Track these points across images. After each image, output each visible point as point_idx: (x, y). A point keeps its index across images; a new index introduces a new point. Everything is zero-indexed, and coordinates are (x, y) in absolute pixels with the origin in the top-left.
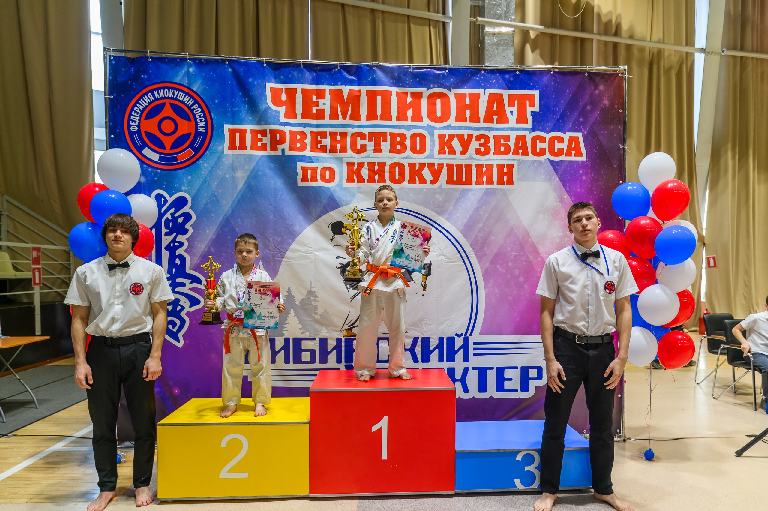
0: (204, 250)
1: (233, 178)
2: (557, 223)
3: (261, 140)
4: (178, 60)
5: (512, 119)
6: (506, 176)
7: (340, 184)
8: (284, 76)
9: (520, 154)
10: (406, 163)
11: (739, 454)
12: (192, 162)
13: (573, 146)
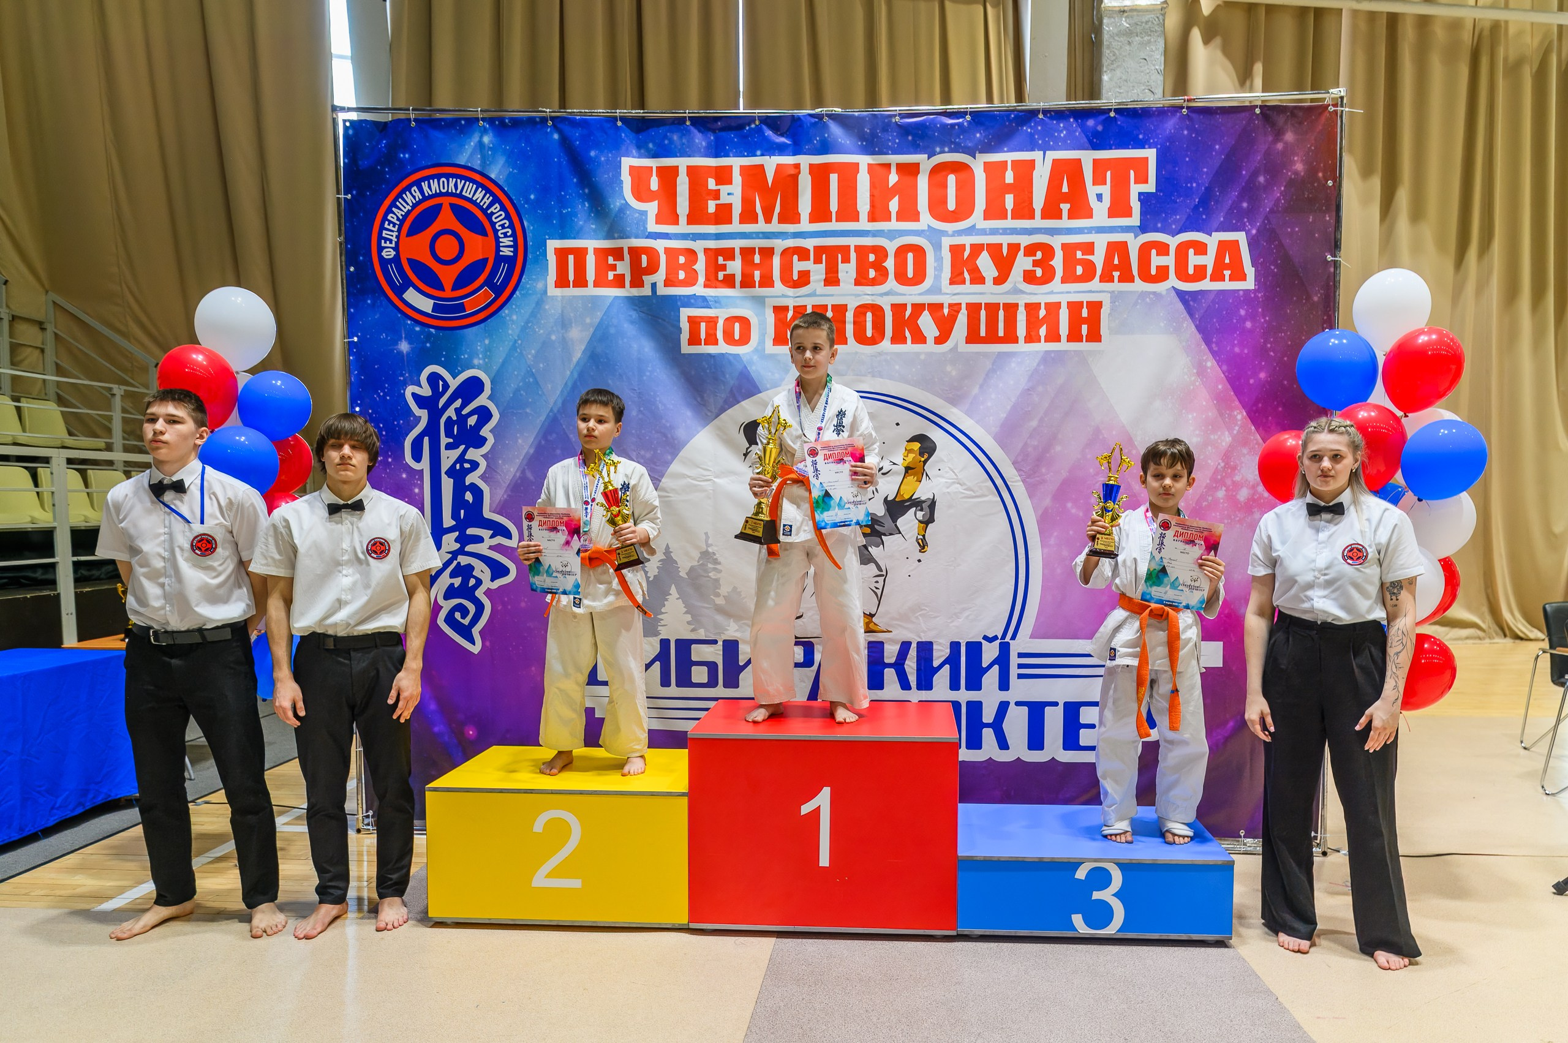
0: (515, 475)
1: (564, 341)
2: (1190, 416)
3: (614, 268)
4: (463, 122)
5: (1100, 210)
6: (1086, 326)
7: (760, 348)
8: (654, 144)
9: (1116, 279)
10: (886, 303)
12: (492, 311)
13: (1227, 261)
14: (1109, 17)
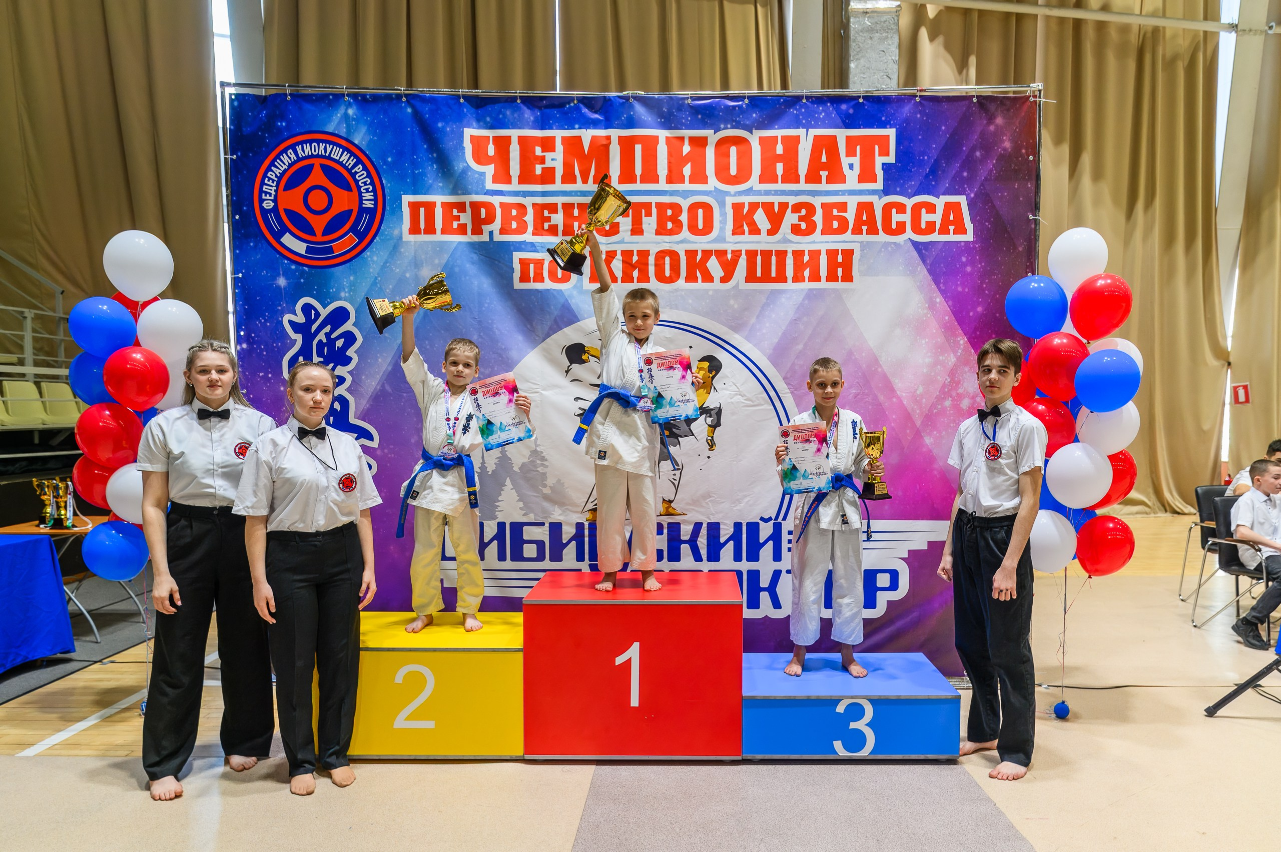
0: (375, 388)
2: (924, 342)
3: (458, 218)
4: (331, 97)
5: (852, 177)
6: (841, 269)
7: (578, 285)
8: (491, 117)
9: (864, 232)
10: (681, 250)
11: (1211, 712)
12: (355, 254)
13: (952, 218)
14: (855, 17)
